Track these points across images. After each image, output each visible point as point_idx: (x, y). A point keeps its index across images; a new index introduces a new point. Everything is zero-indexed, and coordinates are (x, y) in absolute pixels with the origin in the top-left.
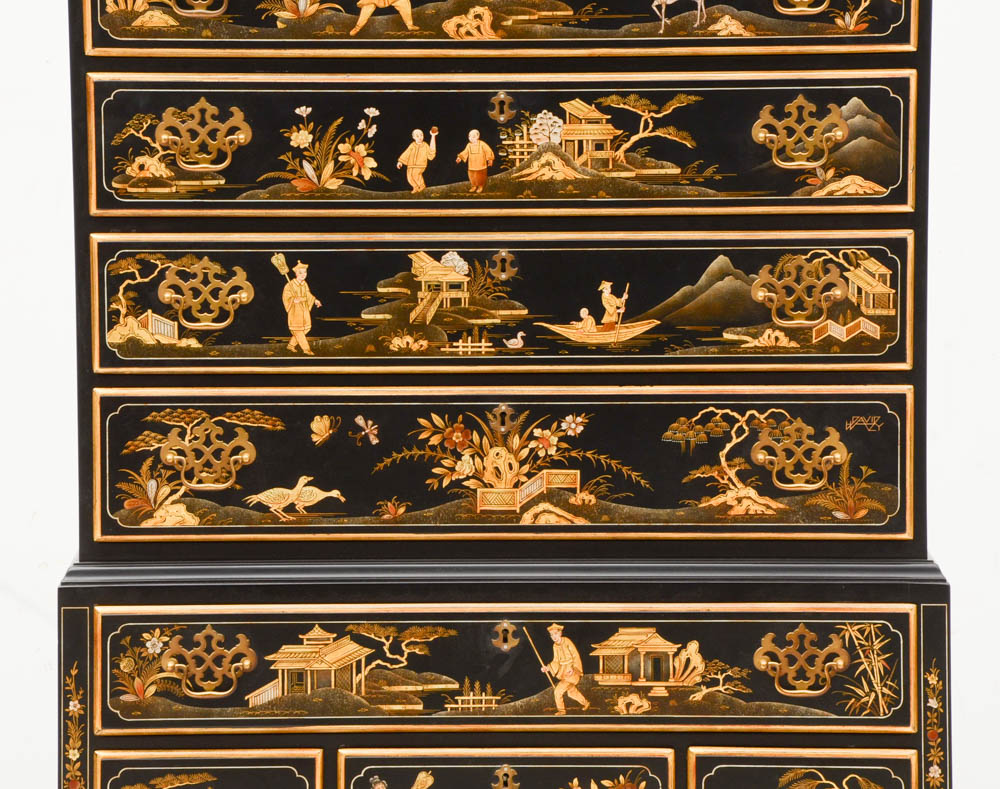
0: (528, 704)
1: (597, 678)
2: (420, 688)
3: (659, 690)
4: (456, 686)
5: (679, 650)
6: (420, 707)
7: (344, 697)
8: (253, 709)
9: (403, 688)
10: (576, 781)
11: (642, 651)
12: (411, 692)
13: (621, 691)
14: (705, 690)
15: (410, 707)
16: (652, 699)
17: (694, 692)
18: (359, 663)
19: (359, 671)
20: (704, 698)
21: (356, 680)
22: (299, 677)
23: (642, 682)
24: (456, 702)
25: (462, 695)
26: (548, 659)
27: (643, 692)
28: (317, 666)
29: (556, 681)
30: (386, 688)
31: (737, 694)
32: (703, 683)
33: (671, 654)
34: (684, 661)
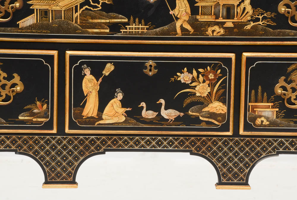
0: (163, 30)
1: (198, 17)
2: (108, 21)
3: (229, 24)
4: (126, 20)
5: (240, 3)
6: (108, 31)
7: (68, 24)
8: (22, 29)
9: (99, 21)
10: (185, 69)
11: (221, 3)
12: (103, 23)
13: (209, 24)
14: (252, 24)
15: (102, 31)
16: (226, 29)
17: (247, 25)
18: (76, 7)
19: (76, 11)
20: (252, 28)
21: (75, 16)
22: (45, 13)
23: (221, 20)
24: (126, 29)
25: (129, 25)
26: (173, 7)
27: (221, 24)
28: (54, 8)
29: (177, 19)
30: (91, 20)
31: (268, 26)
32: (251, 20)
33: (236, 5)
34: (242, 9)
